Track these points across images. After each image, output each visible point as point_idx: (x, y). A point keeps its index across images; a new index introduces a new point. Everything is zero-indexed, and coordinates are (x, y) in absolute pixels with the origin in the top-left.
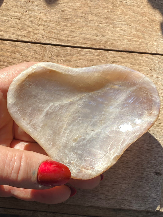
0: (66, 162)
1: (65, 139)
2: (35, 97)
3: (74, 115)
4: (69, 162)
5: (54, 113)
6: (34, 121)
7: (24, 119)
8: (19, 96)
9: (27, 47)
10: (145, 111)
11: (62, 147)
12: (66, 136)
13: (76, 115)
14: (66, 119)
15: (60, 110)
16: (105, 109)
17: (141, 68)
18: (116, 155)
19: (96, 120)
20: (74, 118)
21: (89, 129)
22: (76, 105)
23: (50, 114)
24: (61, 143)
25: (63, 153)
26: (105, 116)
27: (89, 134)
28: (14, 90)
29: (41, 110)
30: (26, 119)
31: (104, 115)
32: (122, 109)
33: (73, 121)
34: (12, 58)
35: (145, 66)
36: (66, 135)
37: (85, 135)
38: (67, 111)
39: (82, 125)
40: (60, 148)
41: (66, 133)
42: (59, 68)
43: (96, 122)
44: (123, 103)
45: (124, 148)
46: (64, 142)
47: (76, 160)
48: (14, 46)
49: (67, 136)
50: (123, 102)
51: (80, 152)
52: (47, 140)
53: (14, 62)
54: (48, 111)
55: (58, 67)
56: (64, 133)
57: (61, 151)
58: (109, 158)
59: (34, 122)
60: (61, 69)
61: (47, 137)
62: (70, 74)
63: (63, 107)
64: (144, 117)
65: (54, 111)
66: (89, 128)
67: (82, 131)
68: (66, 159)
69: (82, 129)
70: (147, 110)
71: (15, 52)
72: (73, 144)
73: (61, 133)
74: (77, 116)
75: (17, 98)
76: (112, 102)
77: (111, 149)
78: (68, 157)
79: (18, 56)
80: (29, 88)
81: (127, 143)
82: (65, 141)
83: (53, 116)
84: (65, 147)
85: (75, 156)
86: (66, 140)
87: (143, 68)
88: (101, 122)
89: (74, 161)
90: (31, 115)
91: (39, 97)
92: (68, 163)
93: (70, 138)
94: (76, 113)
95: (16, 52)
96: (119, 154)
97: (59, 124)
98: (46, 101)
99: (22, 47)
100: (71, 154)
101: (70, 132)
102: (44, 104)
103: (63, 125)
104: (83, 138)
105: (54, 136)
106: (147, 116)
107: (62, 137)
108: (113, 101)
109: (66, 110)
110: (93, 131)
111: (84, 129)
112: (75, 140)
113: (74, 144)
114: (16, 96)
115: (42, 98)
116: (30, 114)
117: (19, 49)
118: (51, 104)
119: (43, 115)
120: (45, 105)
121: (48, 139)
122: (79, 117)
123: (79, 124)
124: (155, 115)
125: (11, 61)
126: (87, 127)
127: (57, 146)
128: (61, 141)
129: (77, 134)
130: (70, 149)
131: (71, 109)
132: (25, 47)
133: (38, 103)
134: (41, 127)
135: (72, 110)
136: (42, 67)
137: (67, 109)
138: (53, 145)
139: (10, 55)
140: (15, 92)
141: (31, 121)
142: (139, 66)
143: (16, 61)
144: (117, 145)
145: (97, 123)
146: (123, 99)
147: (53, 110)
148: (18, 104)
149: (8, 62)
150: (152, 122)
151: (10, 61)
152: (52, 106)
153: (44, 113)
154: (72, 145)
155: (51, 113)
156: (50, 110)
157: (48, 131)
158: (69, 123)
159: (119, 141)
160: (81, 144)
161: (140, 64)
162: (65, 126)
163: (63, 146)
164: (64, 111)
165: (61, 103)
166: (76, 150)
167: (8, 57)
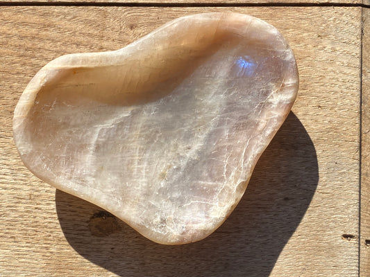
0: (157, 222)
1: (144, 180)
2: (66, 125)
3: (147, 132)
4: (162, 219)
5: (110, 142)
6: (77, 170)
7: (59, 174)
8: (36, 134)
9: (69, 14)
10: (271, 84)
11: (142, 198)
12: (144, 174)
13: (151, 130)
14: (135, 143)
15: (120, 133)
16: (198, 103)
17: (301, 36)
18: (239, 181)
19: (189, 129)
20: (148, 137)
21: (181, 149)
22: (145, 113)
23: (103, 147)
24: (138, 190)
25: (147, 207)
26: (202, 116)
27: (183, 157)
28: (22, 128)
29: (86, 145)
30: (63, 171)
31: (200, 114)
32: (230, 93)
33: (148, 143)
34: (41, 40)
35: (308, 31)
36: (143, 171)
37: (177, 161)
38: (131, 130)
39: (166, 145)
40: (139, 200)
41: (142, 169)
42: (88, 60)
43: (190, 131)
44: (227, 80)
45: (250, 166)
46: (145, 187)
47: (173, 213)
48: (44, 15)
49: (147, 173)
50: (227, 78)
51: (176, 195)
52: (112, 195)
53: (46, 48)
54: (97, 141)
55: (85, 60)
56: (139, 170)
57: (142, 206)
58: (230, 191)
59: (79, 172)
60: (92, 62)
61: (109, 190)
62: (112, 64)
63: (122, 126)
64: (272, 96)
65: (109, 138)
66: (180, 147)
67: (170, 155)
68: (156, 217)
69: (169, 151)
70: (273, 81)
71: (46, 26)
72: (160, 184)
73: (135, 173)
74: (152, 132)
75: (32, 140)
76: (207, 85)
77: (228, 174)
78: (159, 211)
79: (52, 33)
80: (48, 114)
81: (253, 155)
82: (144, 185)
83: (109, 147)
84: (148, 194)
85: (170, 204)
86: (145, 182)
87: (304, 35)
88: (198, 128)
89: (170, 214)
90: (70, 160)
91: (72, 123)
92: (161, 223)
93: (152, 174)
94: (150, 127)
95: (48, 26)
96: (245, 178)
97: (124, 157)
98: (88, 124)
99: (59, 16)
100: (161, 204)
101: (149, 164)
102: (86, 131)
103: (133, 156)
104: (175, 167)
105: (122, 182)
106: (277, 92)
107: (138, 178)
108: (209, 83)
109: (130, 128)
110: (189, 148)
111: (173, 151)
112: (163, 176)
113: (163, 184)
114: (29, 139)
115: (79, 121)
116: (67, 158)
117: (54, 20)
118: (99, 127)
119: (92, 152)
120: (89, 133)
121: (112, 193)
122: (157, 132)
123: (162, 145)
124: (290, 88)
125: (41, 45)
126: (176, 146)
127: (132, 200)
128: (137, 187)
129: (163, 163)
130: (157, 195)
131: (138, 123)
132: (64, 14)
133: (76, 133)
134: (94, 177)
135: (140, 125)
136: (56, 70)
137: (131, 125)
138: (125, 201)
139: (38, 34)
140: (25, 132)
141: (72, 171)
142: (297, 32)
143: (50, 44)
144: (237, 164)
145: (192, 133)
146: (225, 73)
147: (107, 136)
148: (39, 150)
149: (34, 49)
150: (288, 103)
151: (39, 46)
152: (103, 129)
153: (92, 148)
154: (159, 188)
155: (105, 144)
156: (102, 138)
157: (109, 179)
158: (143, 149)
159: (239, 155)
160: (174, 179)
161: (299, 28)
162: (137, 158)
163: (144, 195)
164: (126, 131)
165: (115, 119)
166: (168, 194)
167: (33, 38)
